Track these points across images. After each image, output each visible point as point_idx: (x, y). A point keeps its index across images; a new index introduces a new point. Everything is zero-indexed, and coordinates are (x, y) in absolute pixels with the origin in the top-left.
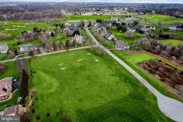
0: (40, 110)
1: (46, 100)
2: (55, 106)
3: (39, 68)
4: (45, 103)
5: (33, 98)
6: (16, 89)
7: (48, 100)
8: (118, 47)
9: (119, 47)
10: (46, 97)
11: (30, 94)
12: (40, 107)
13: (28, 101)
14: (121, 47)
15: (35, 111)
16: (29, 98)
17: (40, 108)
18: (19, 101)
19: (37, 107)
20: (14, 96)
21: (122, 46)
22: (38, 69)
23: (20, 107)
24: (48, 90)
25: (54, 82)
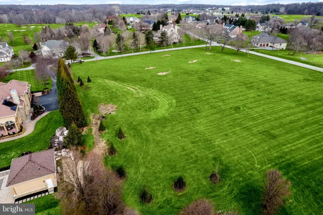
0: (142, 170)
1: (151, 138)
2: (193, 156)
3: (98, 74)
4: (152, 146)
5: (107, 131)
6: (44, 112)
7: (159, 138)
8: (261, 45)
9: (264, 45)
10: (148, 130)
11: (94, 123)
12: (138, 159)
13: (91, 141)
14: (267, 45)
15: (127, 170)
16: (93, 133)
17: (141, 160)
18: (61, 139)
19: (130, 159)
20: (40, 127)
21: (270, 44)
22: (97, 77)
23: (65, 158)
24: (146, 111)
25: (155, 95)
